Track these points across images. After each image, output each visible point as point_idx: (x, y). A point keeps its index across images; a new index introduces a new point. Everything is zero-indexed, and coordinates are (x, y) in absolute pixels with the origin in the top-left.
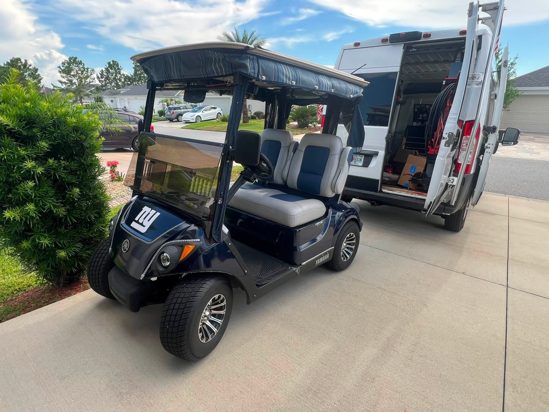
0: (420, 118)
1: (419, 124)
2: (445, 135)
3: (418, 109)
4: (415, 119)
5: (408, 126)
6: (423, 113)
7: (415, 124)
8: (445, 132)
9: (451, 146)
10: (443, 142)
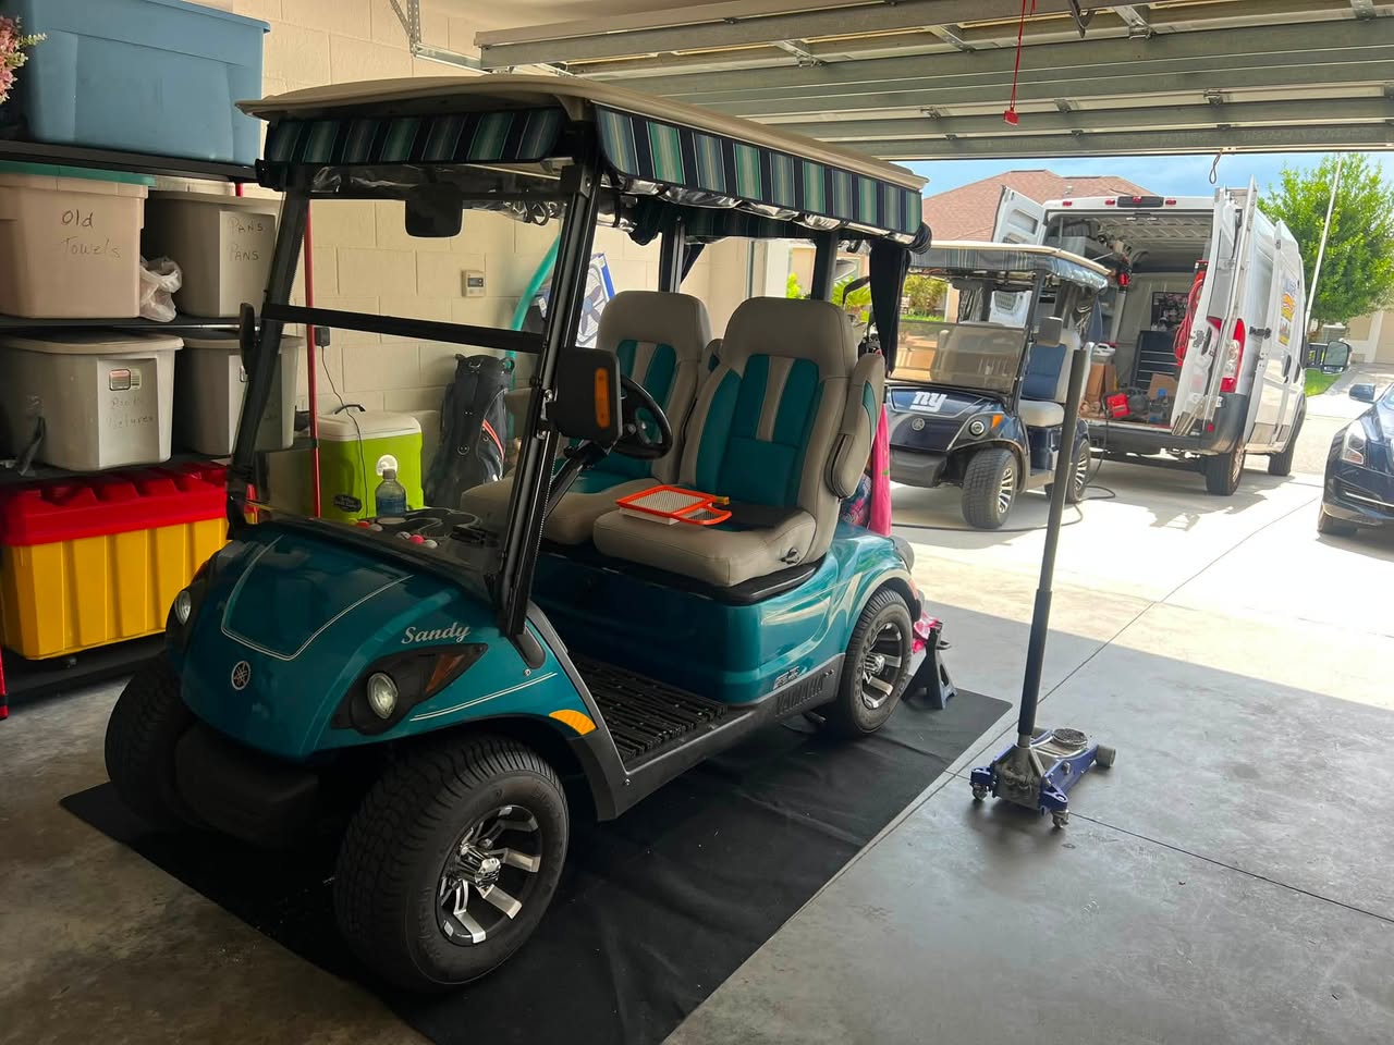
0: (1164, 318)
1: (1163, 328)
2: (1192, 334)
3: (1160, 301)
4: (1155, 319)
5: (1142, 332)
6: (1170, 309)
7: (1154, 328)
8: (1192, 330)
9: (1201, 346)
10: (1191, 342)
